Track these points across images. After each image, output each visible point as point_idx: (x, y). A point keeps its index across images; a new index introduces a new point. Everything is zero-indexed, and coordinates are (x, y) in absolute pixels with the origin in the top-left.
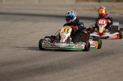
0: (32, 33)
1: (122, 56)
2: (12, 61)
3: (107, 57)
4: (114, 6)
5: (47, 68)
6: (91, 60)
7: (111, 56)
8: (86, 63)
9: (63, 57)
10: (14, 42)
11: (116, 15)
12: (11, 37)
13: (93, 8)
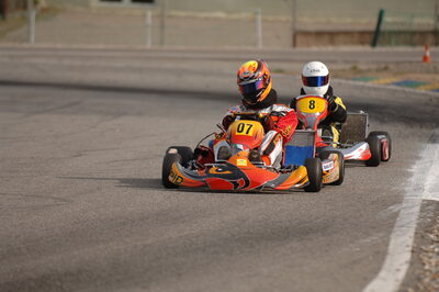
4: (425, 58)
11: (421, 90)
13: (348, 67)
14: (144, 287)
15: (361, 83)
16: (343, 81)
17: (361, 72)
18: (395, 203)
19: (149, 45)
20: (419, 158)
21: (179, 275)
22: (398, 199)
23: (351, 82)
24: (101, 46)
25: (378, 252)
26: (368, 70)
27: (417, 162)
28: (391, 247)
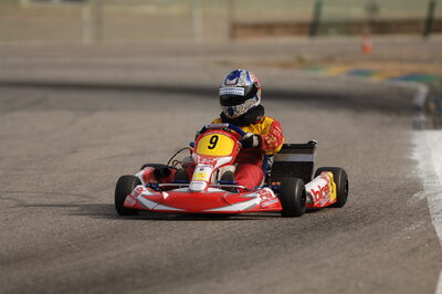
0: (74, 152)
3: (343, 235)
4: (364, 49)
5: (128, 276)
6: (285, 246)
7: (356, 229)
8: (268, 257)
9: (186, 237)
10: (9, 184)
11: (375, 80)
14: (218, 282)
15: (311, 74)
18: (417, 191)
20: (414, 146)
21: (246, 268)
22: (417, 186)
25: (430, 240)
27: (415, 149)
28: (439, 235)
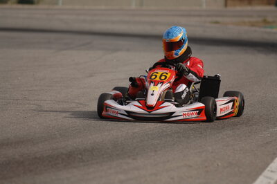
0: (91, 76)
1: (264, 131)
2: (8, 139)
5: (80, 154)
8: (174, 144)
9: (129, 131)
10: (39, 95)
12: (36, 86)
13: (260, 19)
14: (134, 159)
15: (268, 30)
16: (257, 29)
17: (269, 23)
19: (133, 7)
21: (156, 151)
23: (263, 30)
24: (103, 7)
26: (274, 22)
